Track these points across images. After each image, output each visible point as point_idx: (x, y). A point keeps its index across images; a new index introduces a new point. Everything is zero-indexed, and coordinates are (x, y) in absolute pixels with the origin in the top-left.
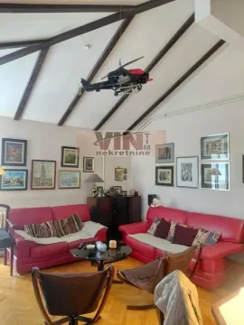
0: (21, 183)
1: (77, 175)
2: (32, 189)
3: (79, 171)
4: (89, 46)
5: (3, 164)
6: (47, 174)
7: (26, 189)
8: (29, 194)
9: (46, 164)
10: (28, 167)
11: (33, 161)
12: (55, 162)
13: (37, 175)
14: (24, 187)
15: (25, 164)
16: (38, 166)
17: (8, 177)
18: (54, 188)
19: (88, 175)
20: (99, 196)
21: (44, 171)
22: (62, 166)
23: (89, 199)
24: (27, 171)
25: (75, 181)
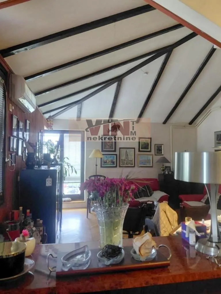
0: (113, 163)
1: (150, 158)
2: (120, 167)
3: (152, 155)
4: (147, 73)
5: (102, 151)
6: (129, 157)
7: (116, 167)
8: (118, 170)
9: (128, 150)
10: (117, 153)
11: (120, 148)
12: (134, 148)
13: (123, 157)
14: (115, 165)
15: (115, 151)
16: (123, 151)
17: (105, 159)
18: (134, 167)
19: (158, 157)
20: (167, 173)
21: (128, 155)
22: (139, 151)
23: (160, 175)
24: (116, 155)
25: (148, 161)
